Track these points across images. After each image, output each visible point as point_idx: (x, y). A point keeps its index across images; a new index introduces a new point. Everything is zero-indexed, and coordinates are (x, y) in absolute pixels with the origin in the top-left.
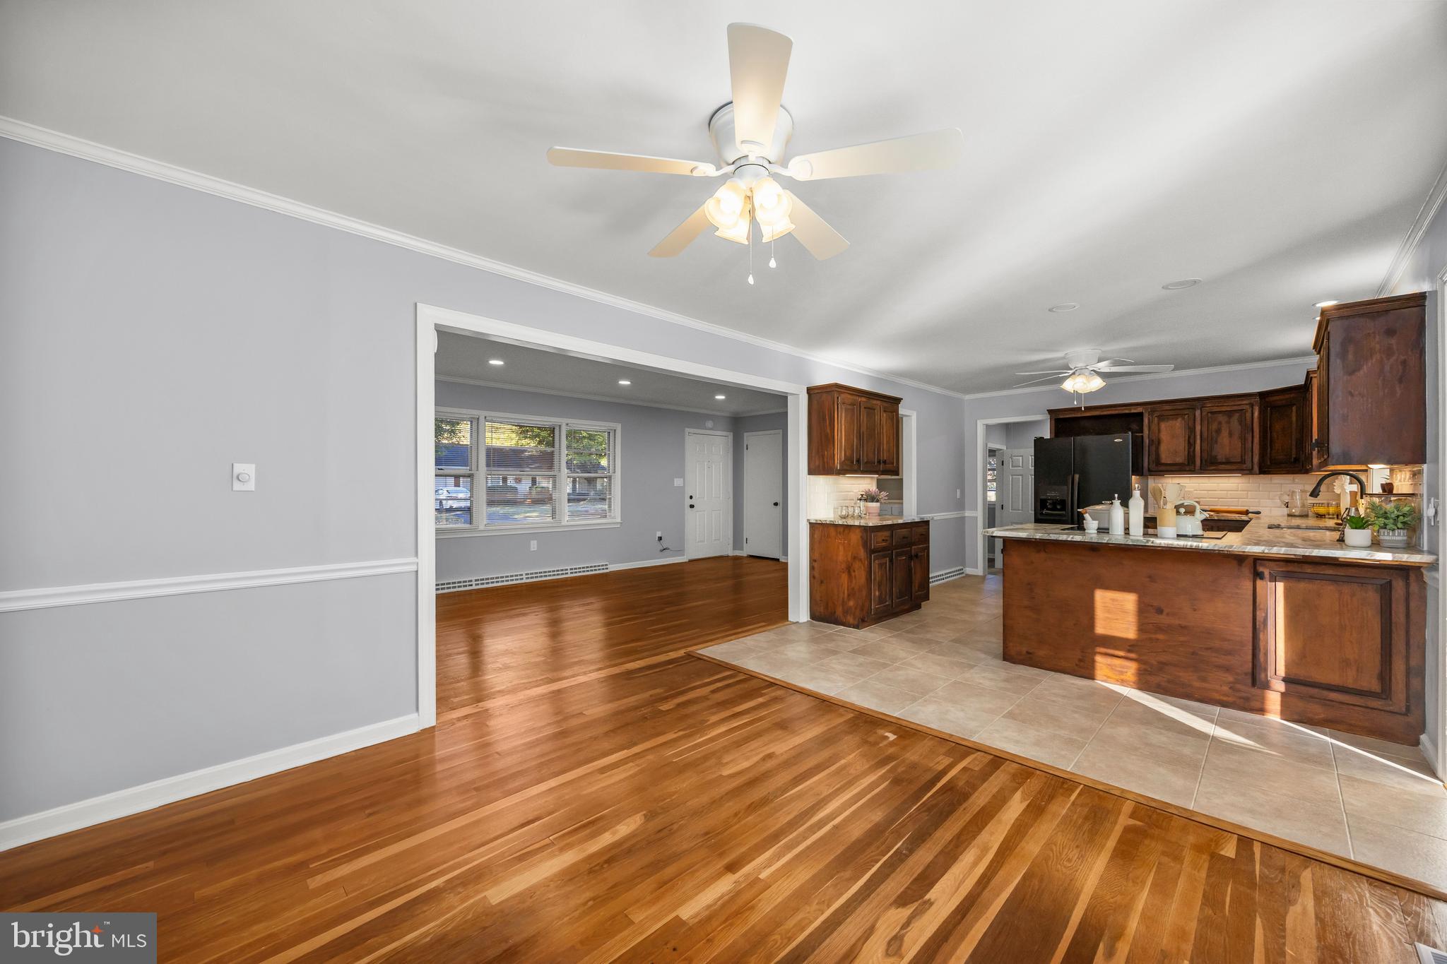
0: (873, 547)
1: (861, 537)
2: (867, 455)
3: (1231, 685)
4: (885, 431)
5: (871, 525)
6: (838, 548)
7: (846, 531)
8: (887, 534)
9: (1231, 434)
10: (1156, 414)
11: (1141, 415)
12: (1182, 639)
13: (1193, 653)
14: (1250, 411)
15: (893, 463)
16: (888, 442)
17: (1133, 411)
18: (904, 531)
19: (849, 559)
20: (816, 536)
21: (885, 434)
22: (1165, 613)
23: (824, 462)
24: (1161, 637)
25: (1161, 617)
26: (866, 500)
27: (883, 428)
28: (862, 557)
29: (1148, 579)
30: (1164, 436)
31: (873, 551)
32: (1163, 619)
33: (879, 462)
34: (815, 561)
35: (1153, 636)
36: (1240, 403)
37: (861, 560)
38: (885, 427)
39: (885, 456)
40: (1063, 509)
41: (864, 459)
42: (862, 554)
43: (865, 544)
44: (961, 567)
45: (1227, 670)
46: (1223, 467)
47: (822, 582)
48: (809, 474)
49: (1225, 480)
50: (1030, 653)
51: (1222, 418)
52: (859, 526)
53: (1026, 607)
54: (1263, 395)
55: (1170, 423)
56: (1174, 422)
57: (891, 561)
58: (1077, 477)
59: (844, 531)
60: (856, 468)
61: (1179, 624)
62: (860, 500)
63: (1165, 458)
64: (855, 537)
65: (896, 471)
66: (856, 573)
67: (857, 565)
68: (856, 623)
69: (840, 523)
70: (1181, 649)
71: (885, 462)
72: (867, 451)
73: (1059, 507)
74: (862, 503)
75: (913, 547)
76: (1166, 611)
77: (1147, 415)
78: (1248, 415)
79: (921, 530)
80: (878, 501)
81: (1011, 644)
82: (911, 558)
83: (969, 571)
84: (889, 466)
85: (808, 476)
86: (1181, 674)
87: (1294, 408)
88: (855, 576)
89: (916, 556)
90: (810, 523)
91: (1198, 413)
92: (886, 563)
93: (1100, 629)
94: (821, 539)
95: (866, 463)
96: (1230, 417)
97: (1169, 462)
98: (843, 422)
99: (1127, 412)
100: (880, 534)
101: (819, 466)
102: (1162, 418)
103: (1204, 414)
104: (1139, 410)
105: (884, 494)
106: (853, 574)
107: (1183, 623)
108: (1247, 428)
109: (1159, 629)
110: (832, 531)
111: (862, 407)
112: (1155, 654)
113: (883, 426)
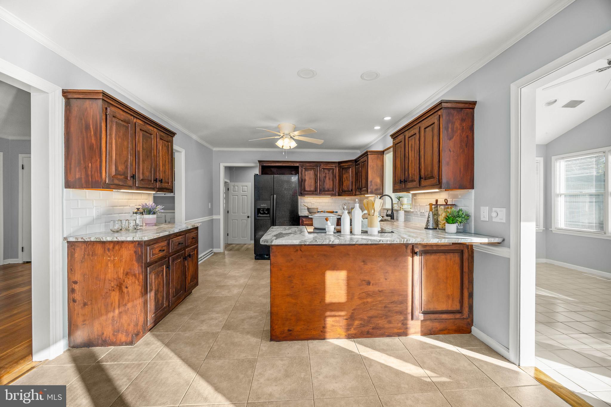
0: (148, 261)
1: (135, 252)
2: (143, 174)
3: (402, 322)
4: (161, 155)
5: (146, 239)
6: (107, 265)
7: (117, 247)
8: (165, 243)
9: (329, 179)
10: (304, 167)
11: (298, 167)
12: (380, 299)
13: (385, 307)
14: (335, 169)
15: (168, 183)
16: (164, 165)
17: (295, 165)
18: (180, 239)
19: (121, 276)
20: (76, 255)
21: (161, 157)
22: (371, 284)
23: (87, 175)
24: (369, 300)
25: (369, 287)
26: (142, 213)
27: (159, 153)
28: (137, 272)
29: (363, 263)
30: (307, 178)
31: (148, 265)
32: (371, 288)
33: (156, 180)
34: (75, 283)
35: (365, 300)
36: (332, 165)
37: (135, 275)
38: (161, 152)
39: (161, 176)
40: (268, 213)
41: (140, 176)
42: (137, 269)
43: (139, 258)
44: (211, 249)
45: (401, 313)
46: (327, 192)
47: (85, 304)
48: (66, 188)
49: (325, 199)
50: (291, 331)
51: (326, 171)
52: (132, 242)
53: (288, 295)
54: (340, 163)
55: (309, 172)
56: (310, 171)
57: (168, 267)
58: (275, 196)
59: (113, 248)
60: (130, 183)
61: (379, 290)
62: (136, 213)
63: (307, 188)
64: (127, 253)
65: (171, 190)
66: (130, 289)
67: (129, 281)
68: (129, 339)
69: (109, 239)
70: (380, 306)
71: (161, 181)
72: (143, 170)
73: (266, 212)
74: (138, 216)
75: (187, 249)
76: (372, 282)
77: (300, 167)
78: (335, 171)
79: (193, 234)
80: (154, 213)
81: (276, 327)
82: (185, 259)
83: (215, 250)
84: (164, 185)
85: (65, 190)
86: (379, 322)
87: (350, 169)
88: (128, 292)
89: (189, 256)
90: (68, 242)
91: (318, 168)
92: (163, 271)
93: (329, 299)
94: (84, 258)
95: (142, 180)
96: (329, 171)
97: (308, 190)
98: (114, 135)
99: (293, 165)
100: (156, 246)
101: (80, 179)
102: (306, 169)
103: (321, 169)
104: (297, 165)
105: (159, 207)
106: (125, 290)
107: (381, 289)
108: (334, 176)
109: (368, 295)
110: (99, 249)
111: (138, 129)
112: (366, 312)
113: (159, 150)
